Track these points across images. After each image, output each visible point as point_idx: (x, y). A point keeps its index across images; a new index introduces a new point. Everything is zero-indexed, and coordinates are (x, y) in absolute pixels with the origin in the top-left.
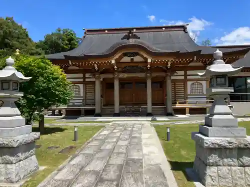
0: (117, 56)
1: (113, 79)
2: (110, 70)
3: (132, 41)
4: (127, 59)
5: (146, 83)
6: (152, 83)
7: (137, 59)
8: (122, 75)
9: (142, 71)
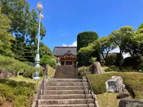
0: (66, 56)
1: (64, 61)
2: (64, 59)
3: (69, 53)
4: (68, 56)
5: (72, 63)
6: (74, 63)
7: (70, 56)
8: (67, 60)
9: (71, 59)
